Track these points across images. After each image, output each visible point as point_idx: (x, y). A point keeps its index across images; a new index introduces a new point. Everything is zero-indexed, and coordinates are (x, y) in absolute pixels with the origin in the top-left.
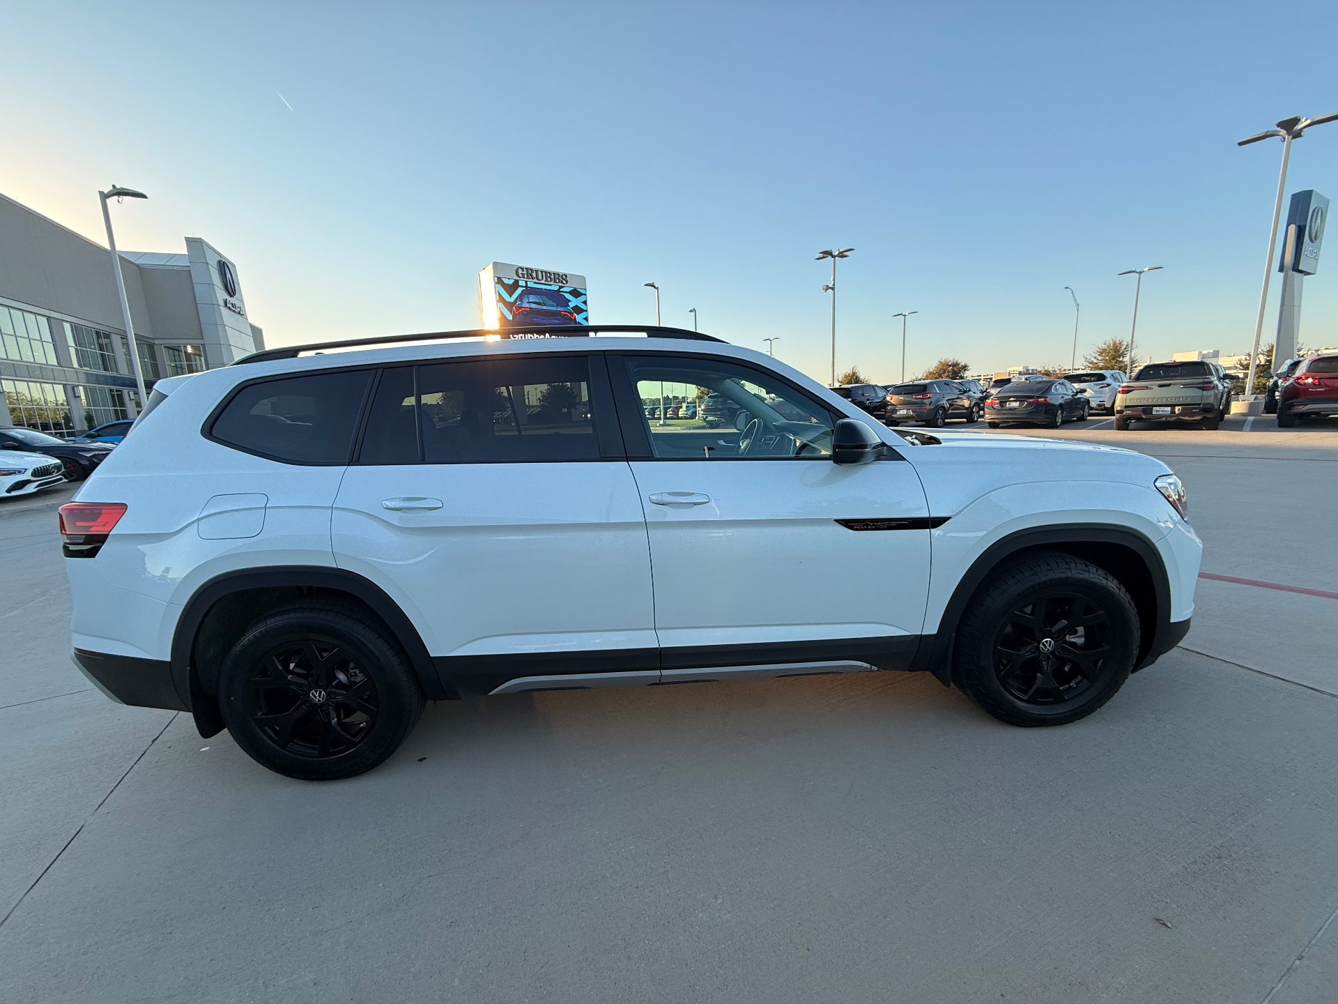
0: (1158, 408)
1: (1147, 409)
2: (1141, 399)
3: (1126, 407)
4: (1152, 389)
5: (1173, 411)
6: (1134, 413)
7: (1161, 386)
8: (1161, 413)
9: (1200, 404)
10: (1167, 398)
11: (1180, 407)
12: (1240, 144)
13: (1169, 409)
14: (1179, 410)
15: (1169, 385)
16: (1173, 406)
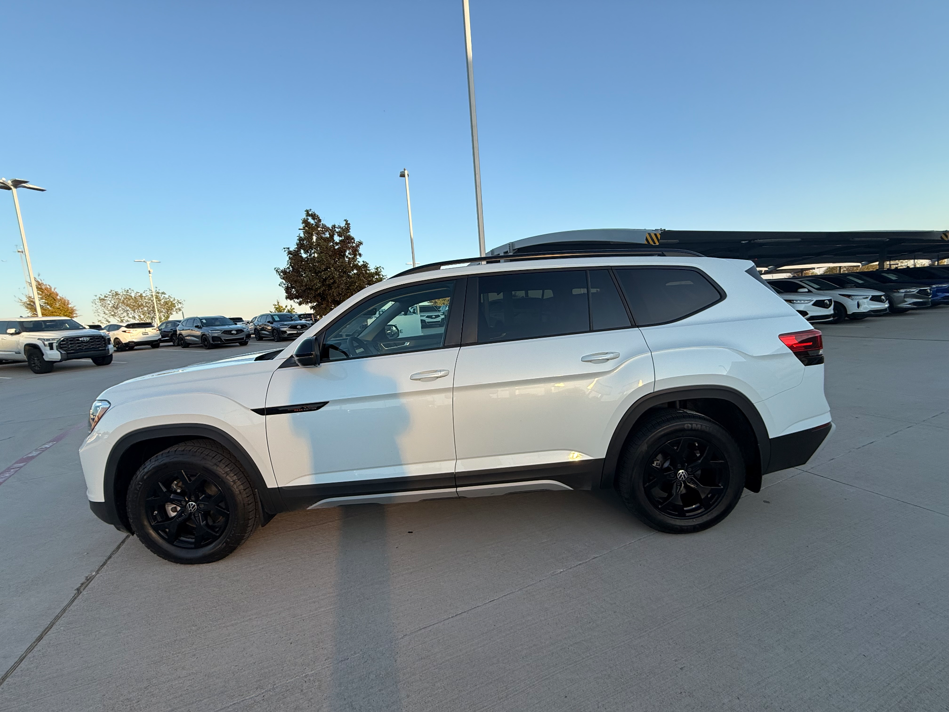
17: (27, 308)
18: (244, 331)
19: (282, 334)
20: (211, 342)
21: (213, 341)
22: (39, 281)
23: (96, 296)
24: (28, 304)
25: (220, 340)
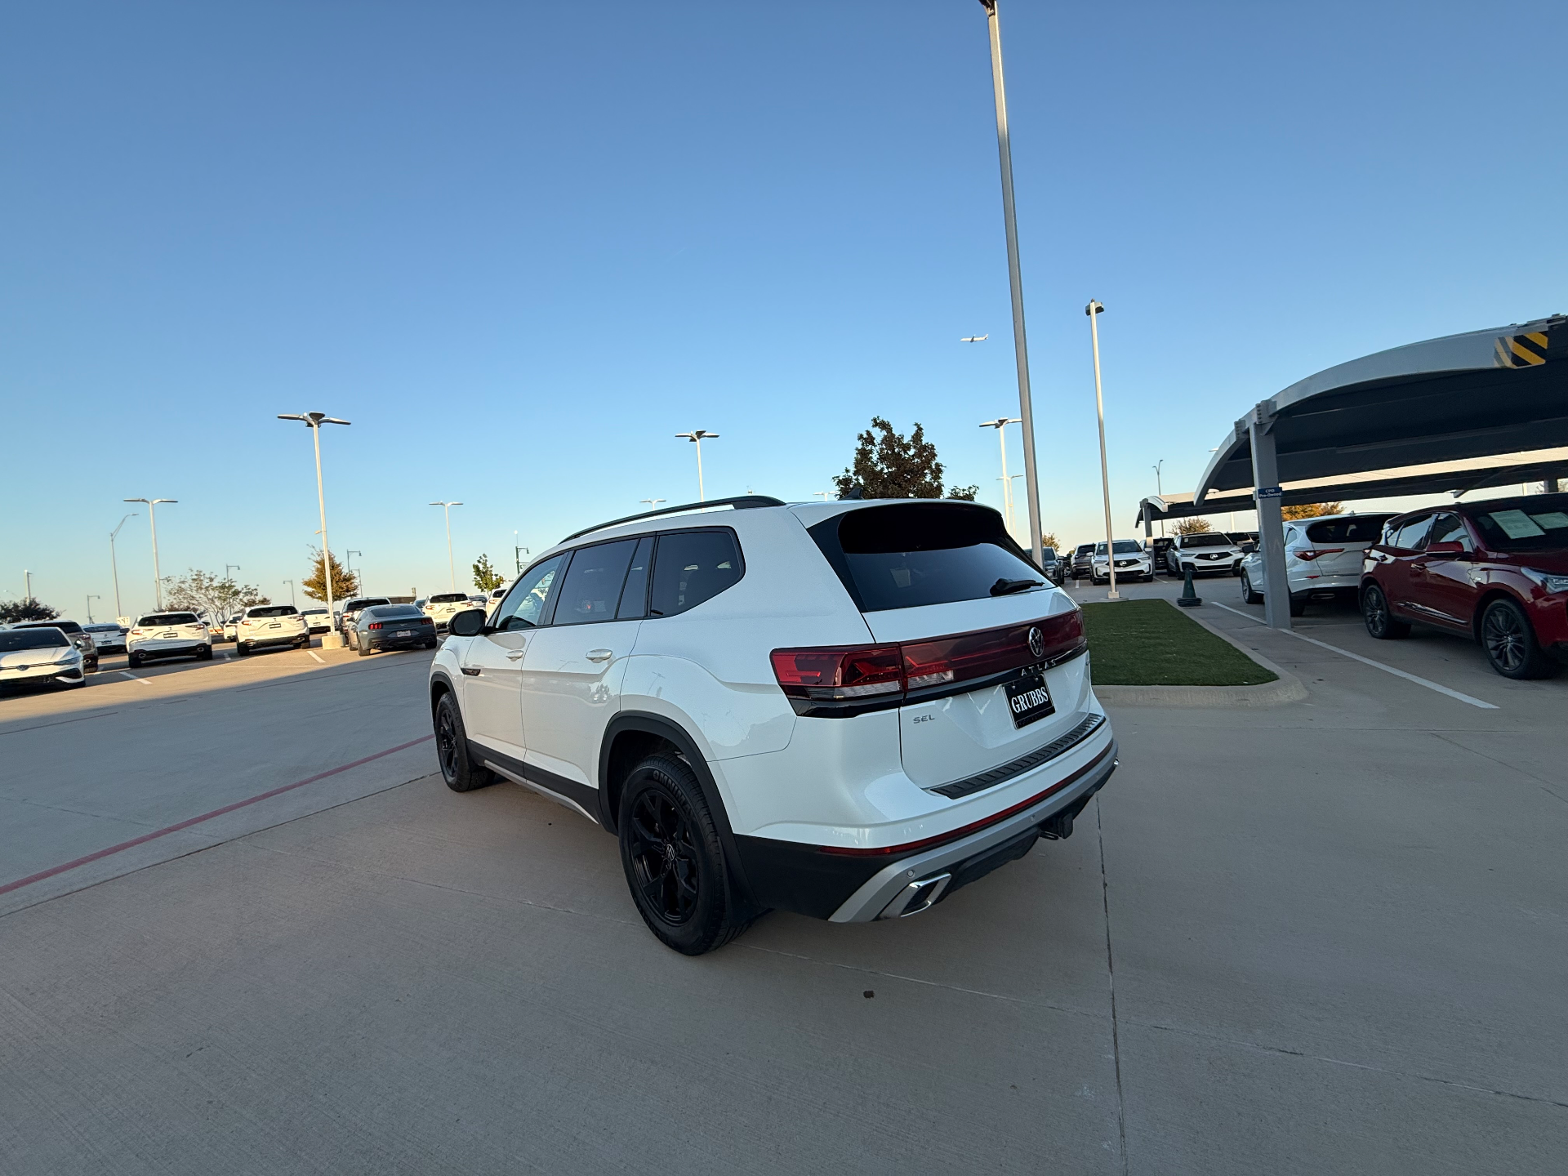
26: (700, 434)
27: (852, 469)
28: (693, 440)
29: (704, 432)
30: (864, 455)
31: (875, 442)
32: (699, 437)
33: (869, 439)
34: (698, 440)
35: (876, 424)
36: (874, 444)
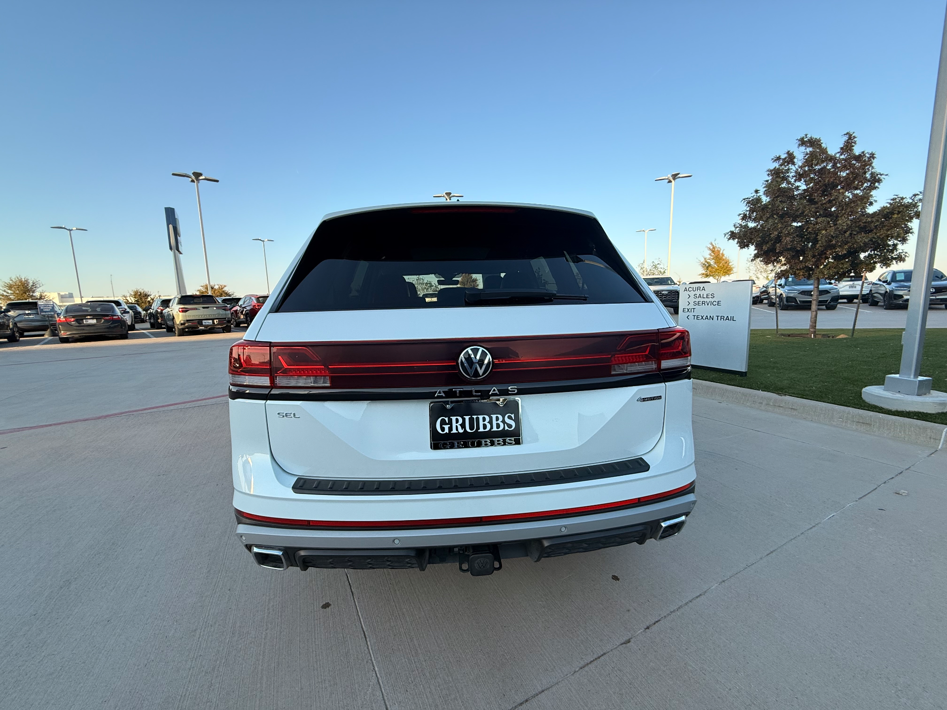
0: (205, 321)
1: (200, 322)
2: (195, 316)
3: (187, 321)
4: (199, 309)
5: (213, 323)
6: (193, 325)
7: (204, 308)
8: (207, 324)
9: (225, 318)
10: (209, 315)
11: (217, 320)
12: (173, 174)
13: (211, 321)
14: (217, 322)
15: (208, 308)
16: (213, 320)
17: (703, 267)
18: (830, 293)
19: (895, 299)
20: (785, 303)
21: (787, 301)
22: (714, 245)
23: (751, 255)
24: (704, 264)
25: (794, 301)
26: (675, 176)
27: (762, 190)
28: (670, 182)
29: (678, 174)
30: (778, 175)
31: (795, 160)
32: (674, 179)
33: (790, 159)
34: (673, 181)
35: (802, 142)
36: (793, 164)
